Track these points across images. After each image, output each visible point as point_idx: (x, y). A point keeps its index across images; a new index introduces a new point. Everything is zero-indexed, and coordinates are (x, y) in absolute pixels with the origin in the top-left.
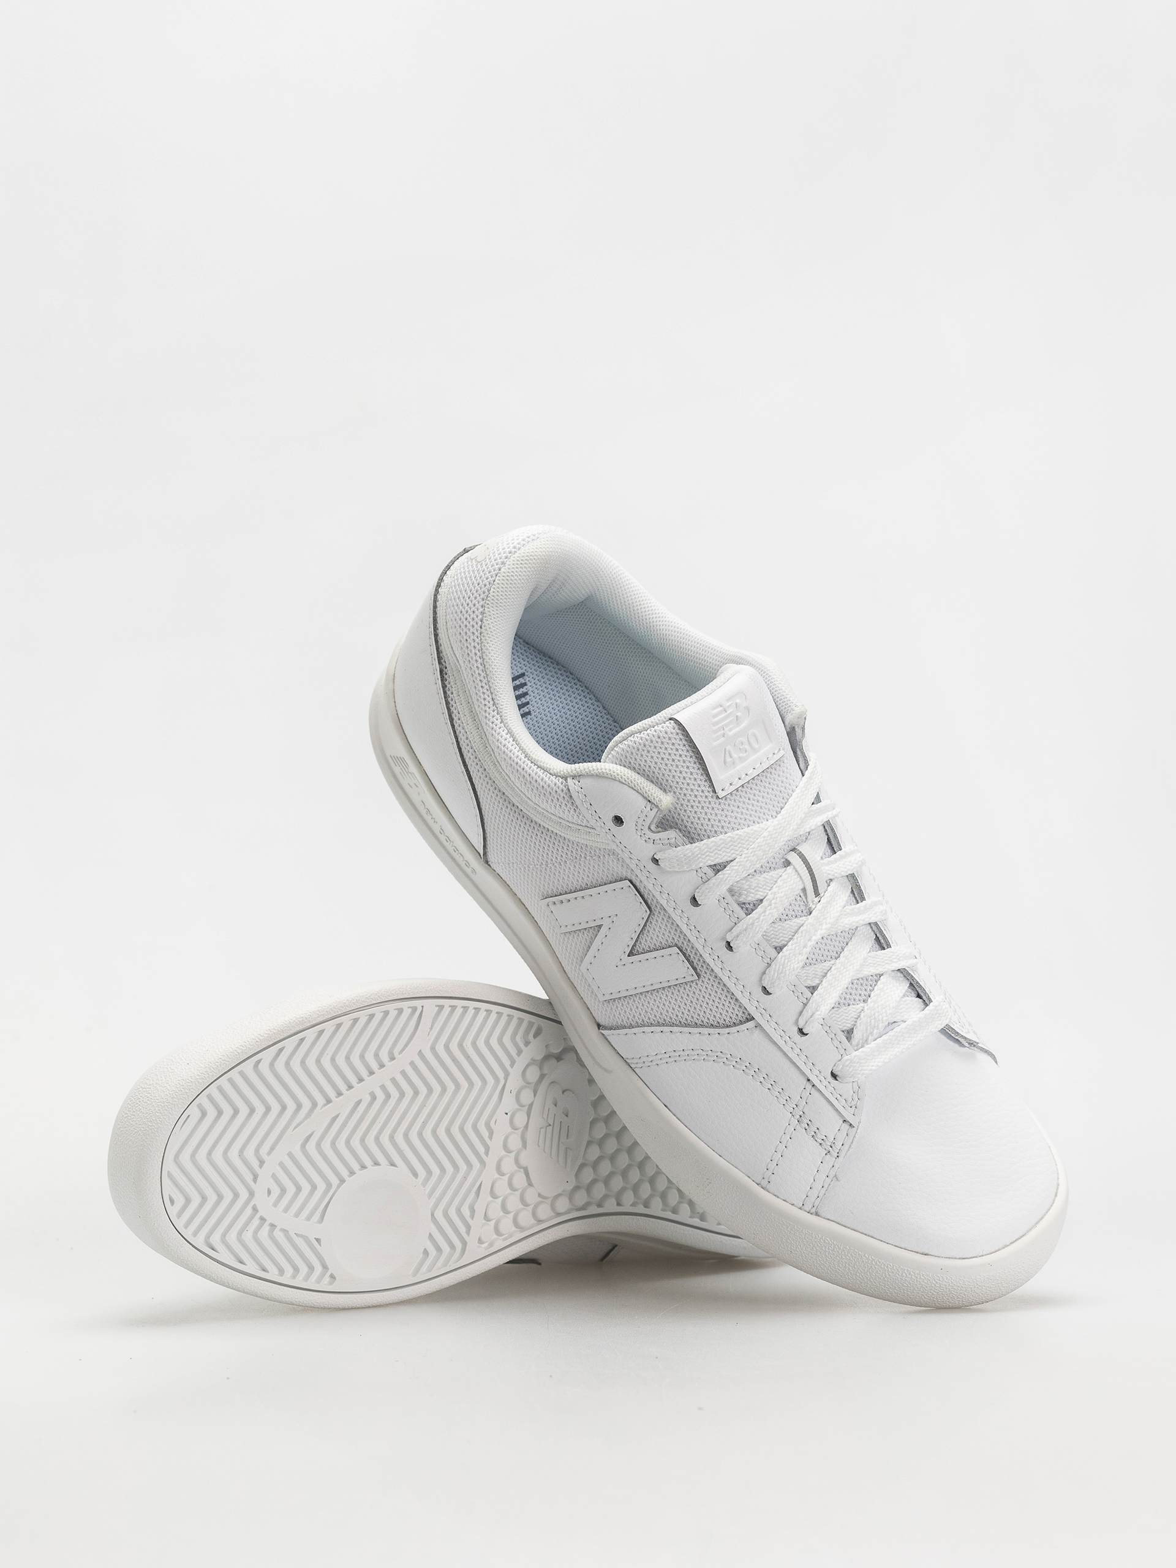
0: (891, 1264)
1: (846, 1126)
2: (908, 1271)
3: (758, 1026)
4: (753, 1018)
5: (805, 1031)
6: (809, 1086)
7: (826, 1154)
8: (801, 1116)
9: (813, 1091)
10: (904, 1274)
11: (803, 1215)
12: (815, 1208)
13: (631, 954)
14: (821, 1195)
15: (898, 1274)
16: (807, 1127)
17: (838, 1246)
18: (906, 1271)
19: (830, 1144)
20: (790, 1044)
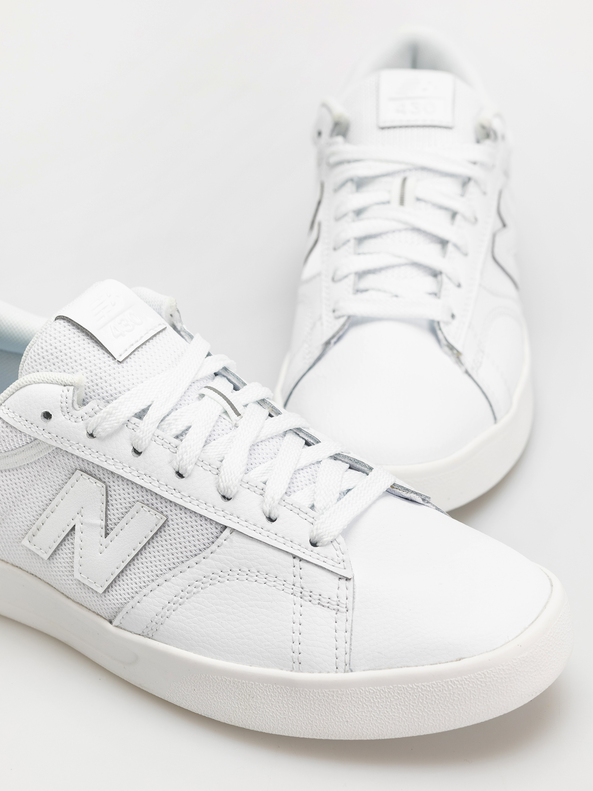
0: (434, 682)
1: (343, 581)
2: (451, 681)
3: (233, 530)
4: (226, 527)
5: (273, 517)
6: (296, 561)
7: (336, 613)
8: (301, 593)
9: (302, 564)
10: (450, 687)
11: (341, 676)
12: (348, 665)
13: (107, 534)
14: (348, 650)
15: (445, 690)
16: (310, 599)
17: (383, 690)
18: (450, 683)
19: (336, 603)
20: (265, 533)
